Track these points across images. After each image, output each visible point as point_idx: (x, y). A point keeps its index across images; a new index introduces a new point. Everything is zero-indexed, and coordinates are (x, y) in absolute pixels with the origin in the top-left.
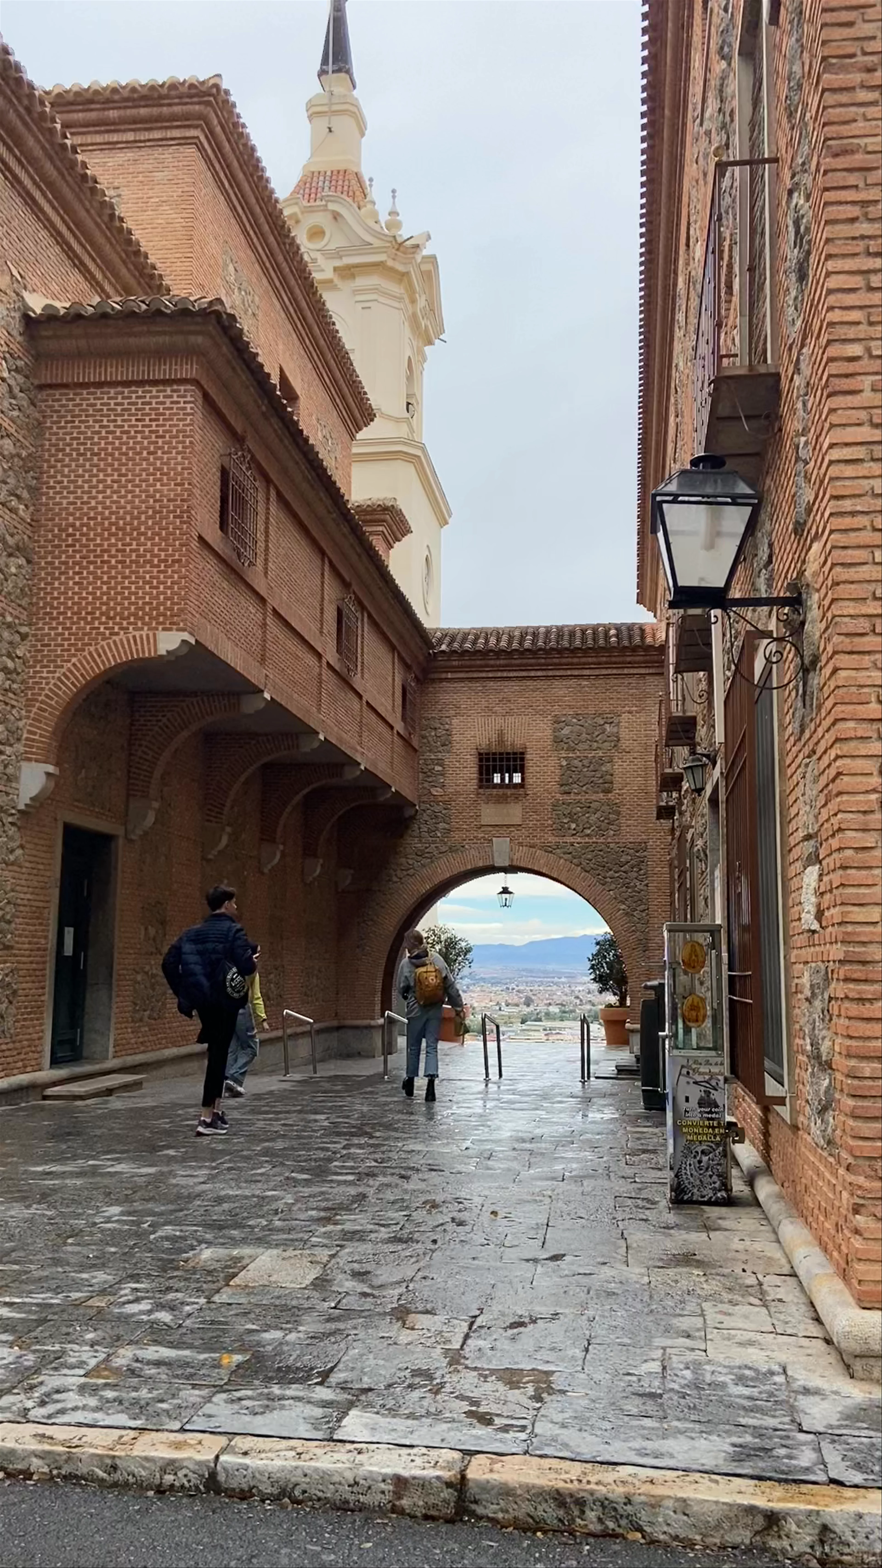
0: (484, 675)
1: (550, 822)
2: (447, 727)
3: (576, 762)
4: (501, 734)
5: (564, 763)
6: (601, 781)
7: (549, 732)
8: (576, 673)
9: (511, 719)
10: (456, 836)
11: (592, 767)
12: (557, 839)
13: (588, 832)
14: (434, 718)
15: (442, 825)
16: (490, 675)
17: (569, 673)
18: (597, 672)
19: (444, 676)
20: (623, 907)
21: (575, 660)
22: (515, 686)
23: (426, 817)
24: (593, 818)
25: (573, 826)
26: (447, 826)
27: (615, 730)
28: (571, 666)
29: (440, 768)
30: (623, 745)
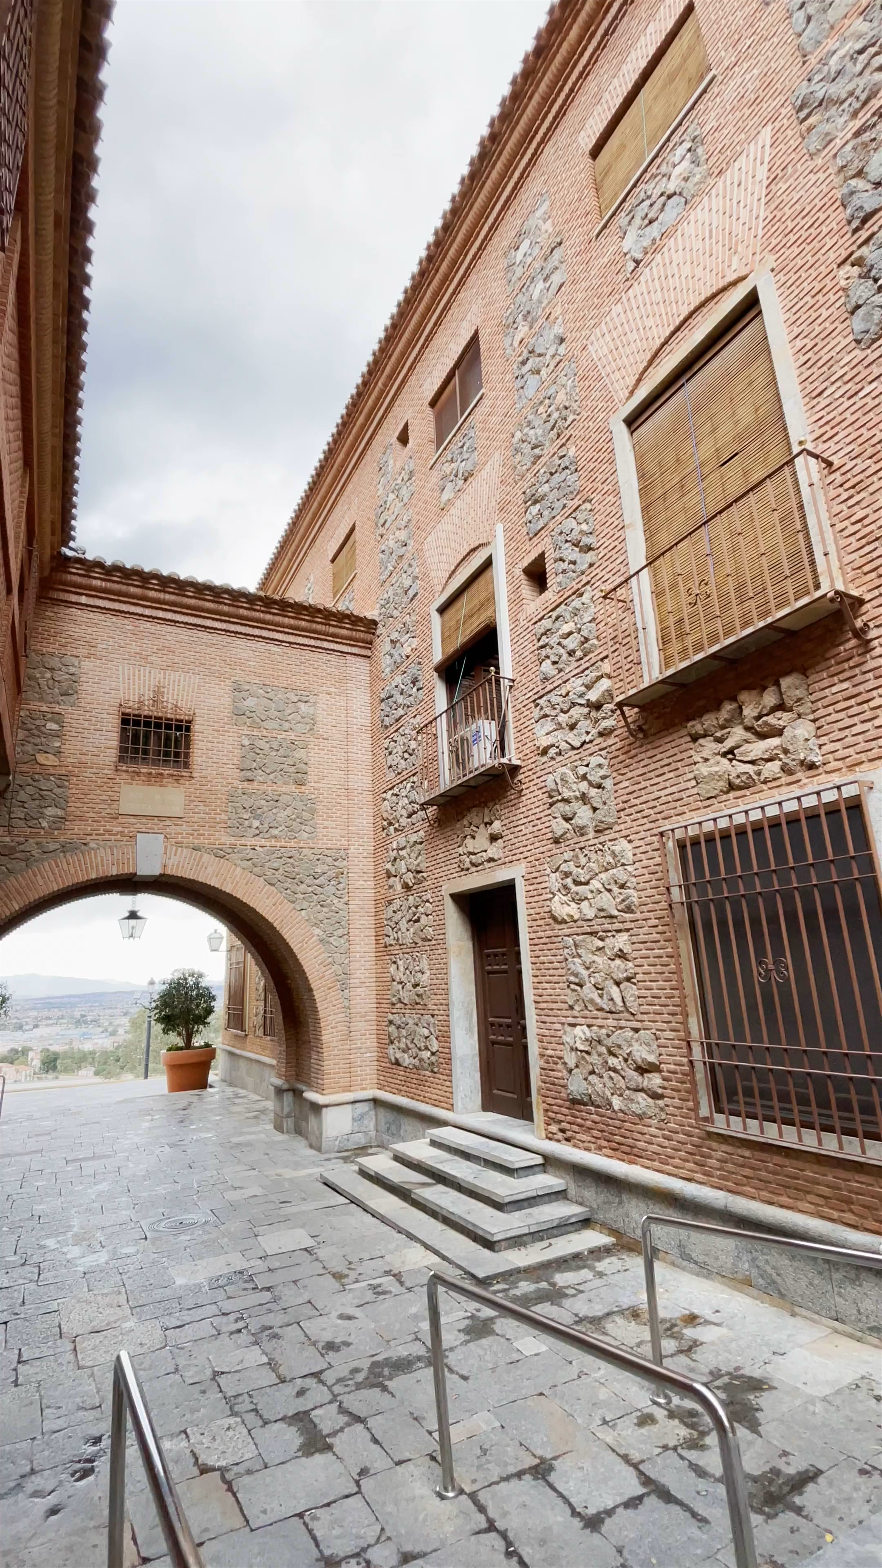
0: (139, 610)
1: (224, 817)
2: (72, 670)
3: (261, 744)
4: (158, 692)
5: (246, 742)
6: (293, 769)
7: (227, 700)
8: (265, 633)
9: (173, 676)
10: (77, 828)
11: (282, 752)
12: (233, 840)
13: (275, 832)
14: (52, 655)
15: (50, 811)
16: (147, 612)
17: (257, 632)
18: (291, 639)
19: (74, 598)
20: (317, 931)
21: (268, 617)
22: (184, 634)
23: (22, 796)
24: (283, 815)
25: (256, 823)
26: (60, 813)
27: (311, 711)
28: (264, 624)
29: (55, 726)
30: (321, 729)
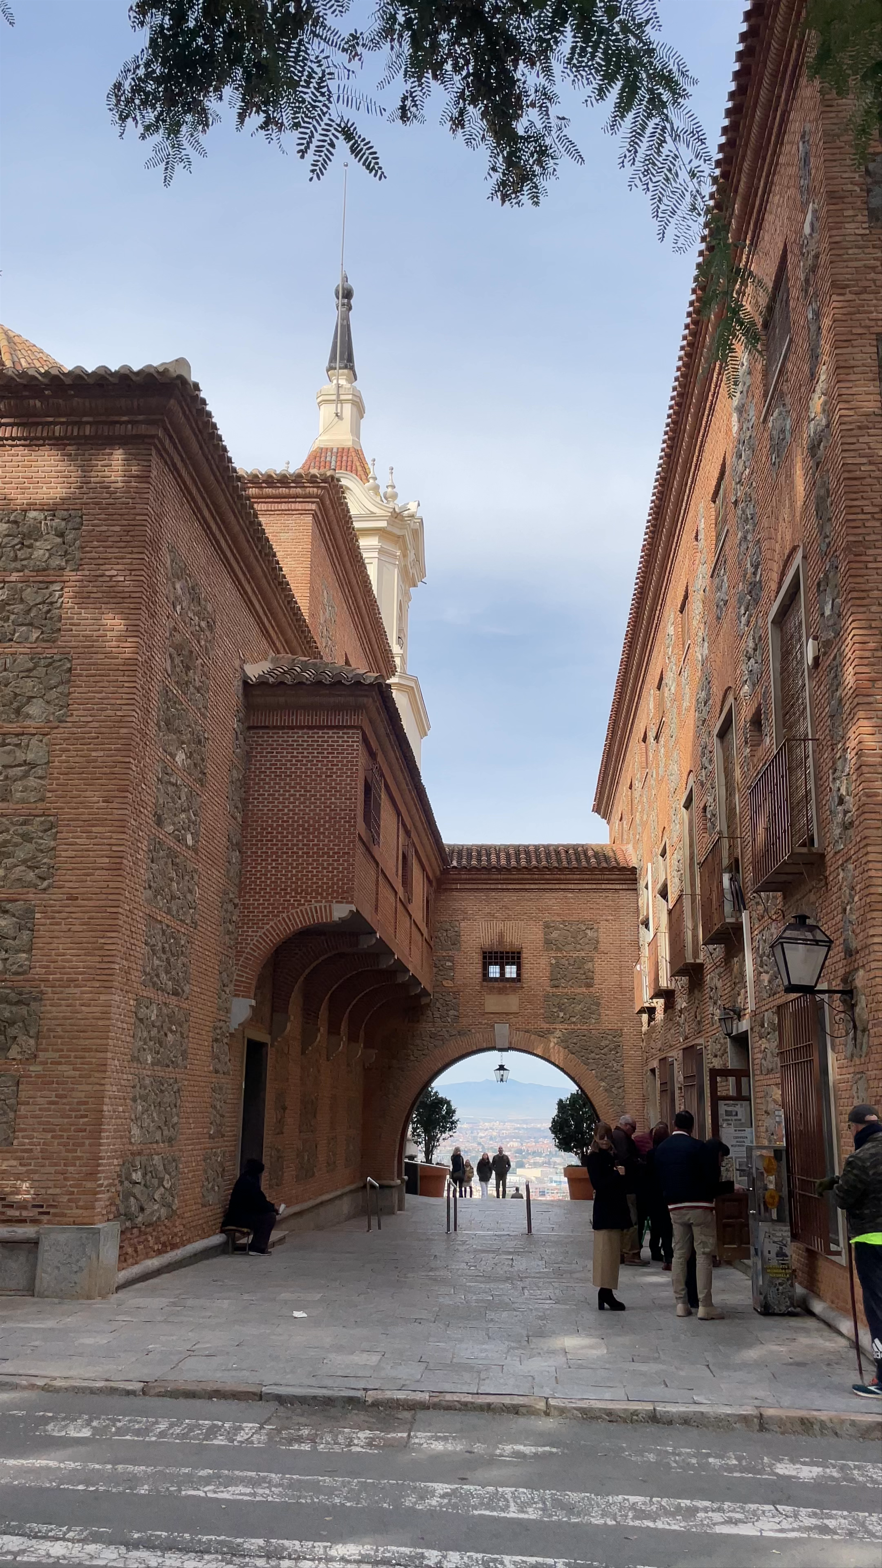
0: (488, 886)
1: (542, 1011)
2: (456, 929)
3: (564, 961)
4: (501, 935)
5: (553, 961)
6: (584, 977)
7: (541, 935)
8: (562, 886)
9: (509, 924)
10: (464, 1021)
11: (576, 966)
12: (547, 1026)
13: (574, 1019)
14: (446, 921)
15: (452, 1012)
16: (492, 887)
17: (557, 886)
18: (580, 887)
19: (454, 886)
20: (603, 1084)
21: (562, 877)
22: (514, 896)
23: (438, 1005)
24: (579, 1008)
25: (561, 1014)
26: (456, 1013)
27: (595, 935)
28: (560, 881)
29: (450, 964)
30: (602, 947)
